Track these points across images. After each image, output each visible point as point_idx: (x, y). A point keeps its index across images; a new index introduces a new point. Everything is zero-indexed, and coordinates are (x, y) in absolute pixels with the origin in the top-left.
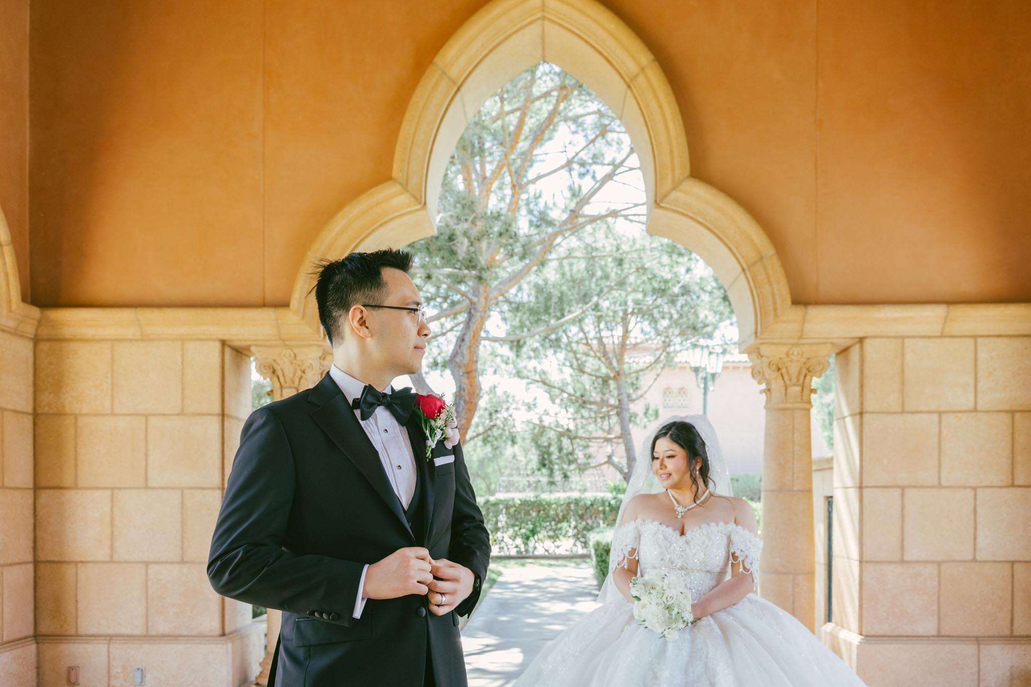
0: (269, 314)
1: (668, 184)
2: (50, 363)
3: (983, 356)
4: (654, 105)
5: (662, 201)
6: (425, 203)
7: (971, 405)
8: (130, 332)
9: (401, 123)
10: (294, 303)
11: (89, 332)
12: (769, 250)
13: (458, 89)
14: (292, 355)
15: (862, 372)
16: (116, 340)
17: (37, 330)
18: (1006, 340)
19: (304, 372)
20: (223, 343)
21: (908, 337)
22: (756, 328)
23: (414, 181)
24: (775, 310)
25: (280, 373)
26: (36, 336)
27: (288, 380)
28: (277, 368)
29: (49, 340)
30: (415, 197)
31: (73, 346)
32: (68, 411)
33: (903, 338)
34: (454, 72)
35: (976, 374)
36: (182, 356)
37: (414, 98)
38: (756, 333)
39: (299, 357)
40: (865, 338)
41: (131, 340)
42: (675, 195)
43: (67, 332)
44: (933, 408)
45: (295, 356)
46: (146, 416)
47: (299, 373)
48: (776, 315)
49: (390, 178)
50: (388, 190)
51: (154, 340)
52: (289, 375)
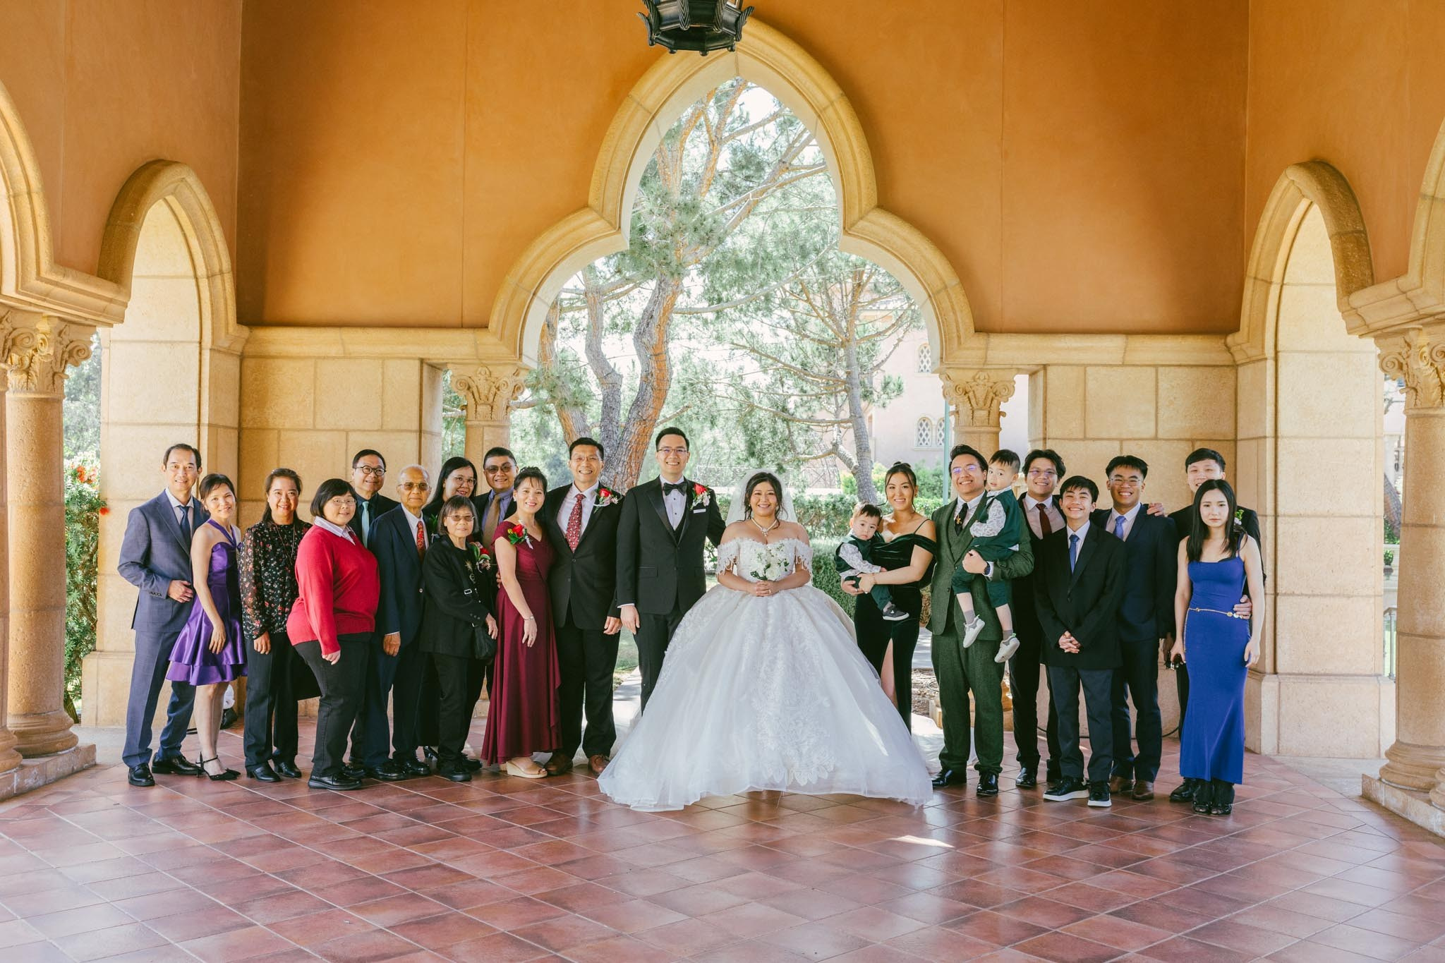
0: (468, 335)
1: (855, 214)
2: (256, 379)
3: (1163, 385)
4: (842, 137)
5: (849, 229)
6: (620, 227)
7: (1152, 433)
8: (334, 350)
9: (598, 150)
10: (493, 325)
11: (293, 350)
12: (951, 280)
13: (653, 117)
14: (488, 373)
15: (1045, 399)
16: (319, 358)
17: (244, 348)
18: (1187, 370)
19: (498, 389)
20: (422, 361)
21: (1090, 365)
22: (942, 354)
23: (609, 207)
24: (959, 337)
25: (475, 390)
26: (242, 353)
27: (483, 397)
28: (472, 384)
29: (254, 357)
30: (611, 224)
31: (278, 362)
32: (271, 426)
33: (1085, 366)
34: (650, 103)
35: (1157, 403)
36: (383, 373)
37: (611, 130)
38: (942, 358)
39: (495, 374)
40: (1049, 365)
41: (334, 358)
42: (861, 224)
43: (273, 349)
44: (1114, 435)
45: (490, 372)
46: (347, 432)
47: (494, 390)
48: (960, 343)
49: (586, 206)
50: (586, 216)
51: (355, 358)
52: (484, 392)
